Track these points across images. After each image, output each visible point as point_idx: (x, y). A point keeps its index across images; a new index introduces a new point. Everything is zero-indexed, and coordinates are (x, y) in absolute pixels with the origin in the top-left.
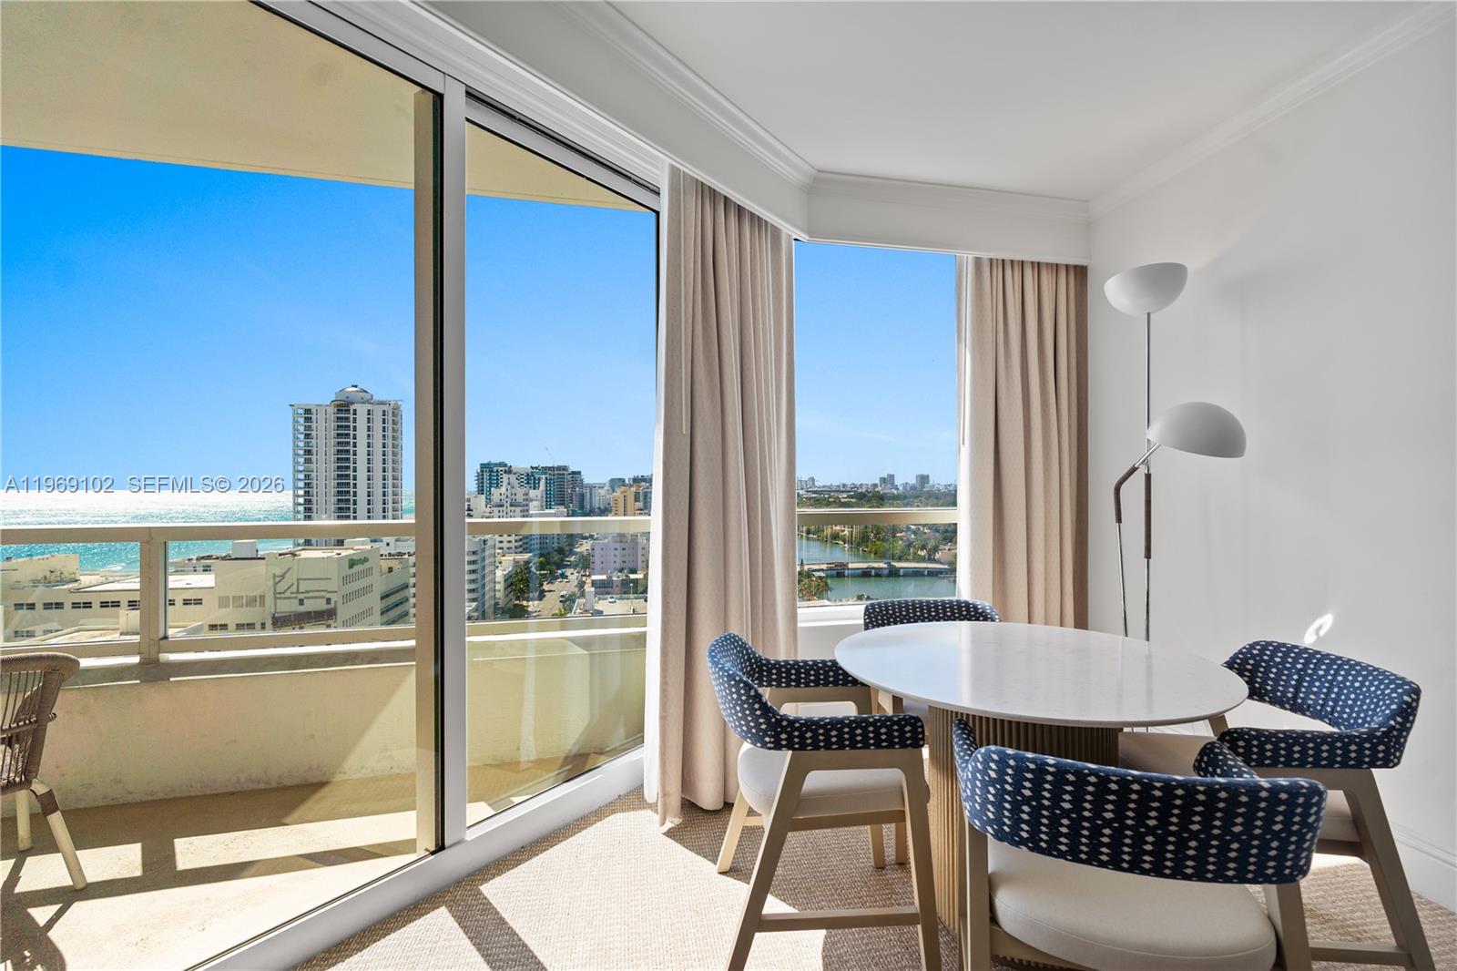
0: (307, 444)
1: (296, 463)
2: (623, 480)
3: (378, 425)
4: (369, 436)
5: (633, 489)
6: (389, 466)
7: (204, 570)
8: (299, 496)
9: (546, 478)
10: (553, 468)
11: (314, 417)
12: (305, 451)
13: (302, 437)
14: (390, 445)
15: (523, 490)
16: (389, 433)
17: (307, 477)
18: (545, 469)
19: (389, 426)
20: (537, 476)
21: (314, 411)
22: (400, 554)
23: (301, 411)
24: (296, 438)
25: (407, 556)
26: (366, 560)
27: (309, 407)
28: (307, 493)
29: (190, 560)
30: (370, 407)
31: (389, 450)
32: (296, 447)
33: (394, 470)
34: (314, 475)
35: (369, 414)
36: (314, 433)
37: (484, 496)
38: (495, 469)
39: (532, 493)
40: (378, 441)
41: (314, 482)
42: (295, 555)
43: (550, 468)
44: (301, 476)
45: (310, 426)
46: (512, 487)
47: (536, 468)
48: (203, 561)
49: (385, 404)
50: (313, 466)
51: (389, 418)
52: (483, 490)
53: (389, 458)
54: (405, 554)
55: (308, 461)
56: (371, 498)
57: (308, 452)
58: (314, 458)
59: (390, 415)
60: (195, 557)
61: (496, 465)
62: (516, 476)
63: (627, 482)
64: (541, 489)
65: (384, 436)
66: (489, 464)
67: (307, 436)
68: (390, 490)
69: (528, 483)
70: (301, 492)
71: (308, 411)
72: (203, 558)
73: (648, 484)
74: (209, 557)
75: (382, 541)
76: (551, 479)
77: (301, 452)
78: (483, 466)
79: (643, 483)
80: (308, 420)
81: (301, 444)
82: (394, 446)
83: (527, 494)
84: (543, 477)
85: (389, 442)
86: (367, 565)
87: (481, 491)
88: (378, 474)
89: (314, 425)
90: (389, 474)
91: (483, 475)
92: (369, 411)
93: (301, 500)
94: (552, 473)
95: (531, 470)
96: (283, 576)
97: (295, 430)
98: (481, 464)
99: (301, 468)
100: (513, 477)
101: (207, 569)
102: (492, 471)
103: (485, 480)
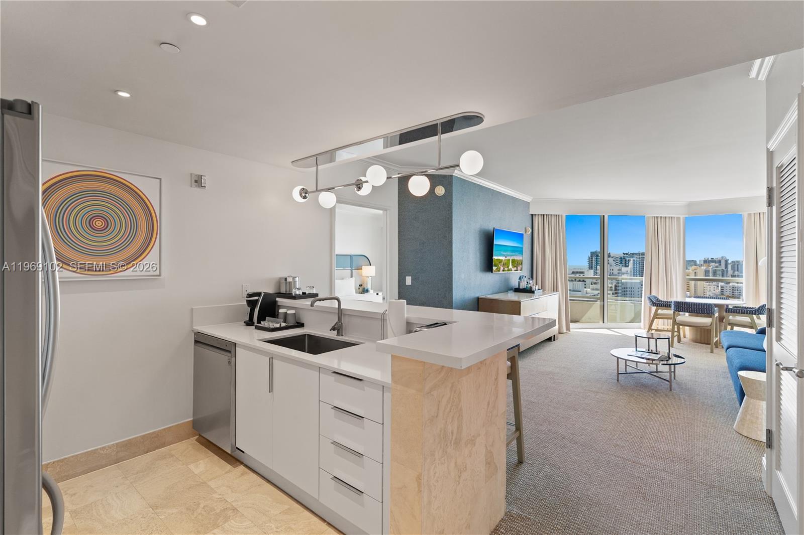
2: (695, 262)
5: (704, 268)
9: (634, 260)
10: (639, 254)
15: (618, 267)
18: (632, 255)
20: (627, 259)
37: (592, 271)
39: (624, 269)
43: (636, 254)
46: (611, 266)
47: (627, 254)
52: (592, 267)
62: (613, 259)
63: (698, 262)
64: (630, 267)
66: (596, 252)
69: (621, 263)
73: (717, 264)
76: (637, 261)
78: (592, 253)
79: (713, 264)
83: (620, 270)
84: (632, 259)
87: (591, 268)
91: (592, 258)
94: (638, 257)
95: (623, 255)
98: (591, 252)
100: (611, 260)
102: (598, 256)
103: (593, 261)
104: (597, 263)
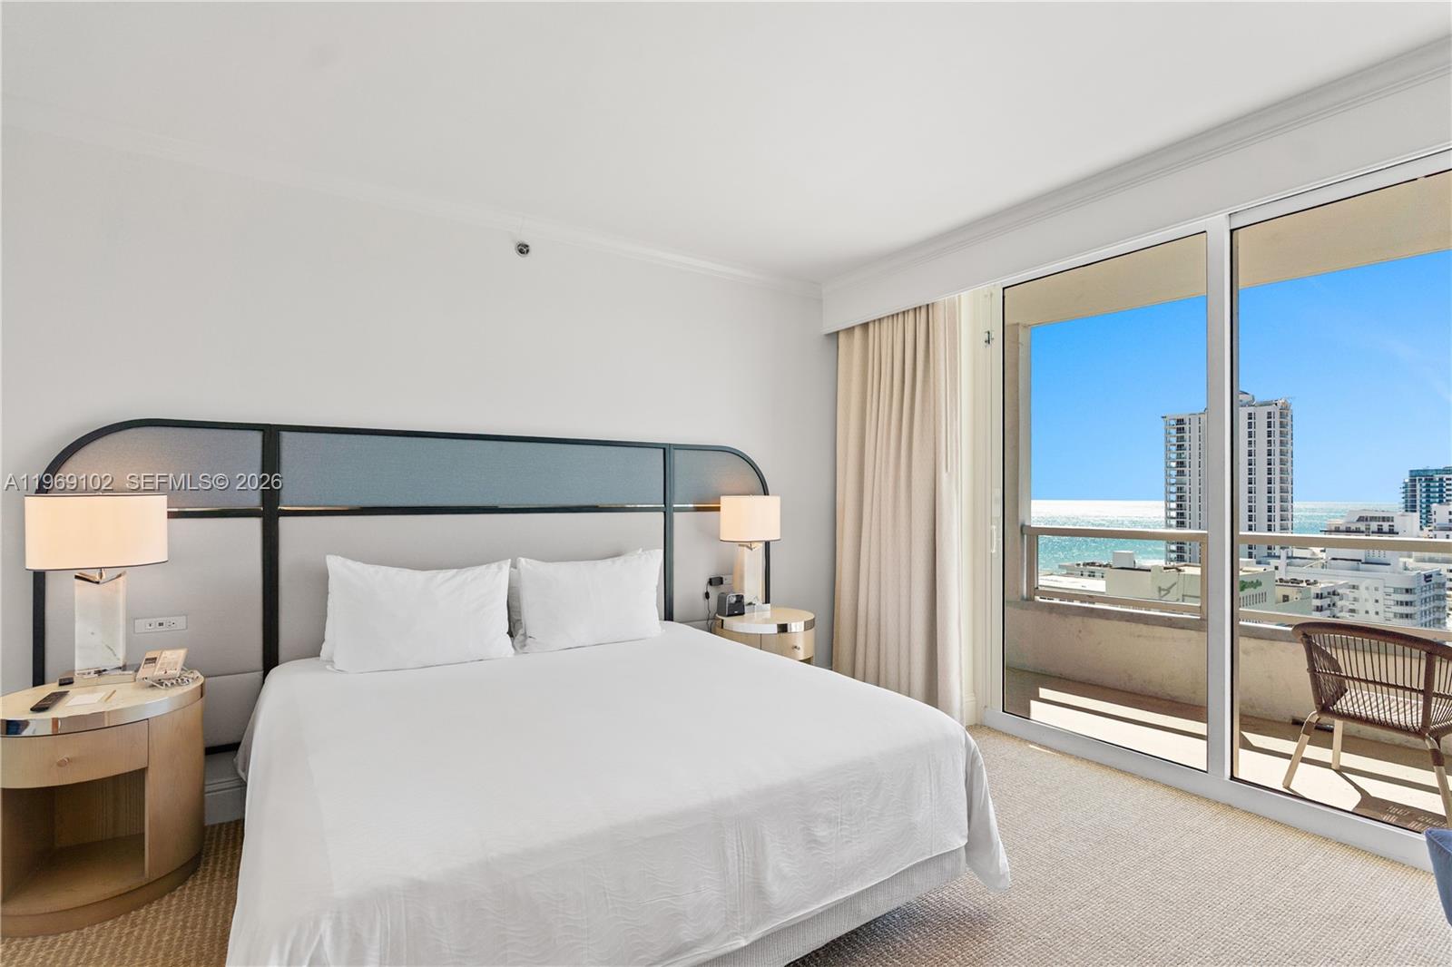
0: (1179, 456)
1: (1168, 475)
3: (1261, 430)
4: (1250, 443)
6: (1276, 476)
7: (1089, 576)
8: (1171, 509)
11: (1187, 427)
12: (1178, 463)
13: (1174, 448)
14: (1278, 453)
16: (1276, 438)
17: (1180, 490)
19: (1276, 429)
21: (1187, 421)
22: (1294, 581)
23: (1173, 422)
24: (1168, 450)
25: (1304, 584)
26: (1258, 584)
27: (1180, 417)
28: (1180, 507)
29: (1078, 565)
30: (1251, 410)
31: (1276, 458)
32: (1168, 459)
33: (1282, 481)
34: (1186, 488)
35: (1250, 418)
36: (1186, 444)
37: (1415, 515)
38: (1437, 477)
40: (1261, 447)
41: (1187, 495)
42: (1180, 570)
44: (1174, 489)
45: (1183, 437)
48: (1088, 567)
49: (1270, 405)
50: (1186, 479)
51: (1276, 420)
52: (1414, 507)
53: (1277, 467)
54: (1302, 581)
55: (1181, 473)
56: (1253, 514)
57: (1181, 464)
58: (1186, 470)
59: (1277, 415)
60: (1081, 563)
61: (1437, 471)
65: (1269, 442)
66: (1425, 471)
67: (1180, 447)
68: (1277, 505)
70: (1173, 505)
71: (1180, 421)
72: (1088, 564)
74: (1093, 564)
75: (1269, 564)
77: (1174, 464)
78: (1415, 475)
80: (1180, 430)
81: (1174, 456)
82: (1282, 453)
85: (1276, 448)
86: (1259, 590)
87: (1411, 507)
88: (1261, 486)
89: (1187, 436)
90: (1276, 486)
91: (1415, 486)
92: (1250, 414)
93: (1174, 514)
96: (1168, 591)
97: (1167, 441)
98: (1411, 471)
99: (1173, 481)
101: (1092, 575)
102: (1431, 480)
103: (1418, 493)
104: (1428, 496)
